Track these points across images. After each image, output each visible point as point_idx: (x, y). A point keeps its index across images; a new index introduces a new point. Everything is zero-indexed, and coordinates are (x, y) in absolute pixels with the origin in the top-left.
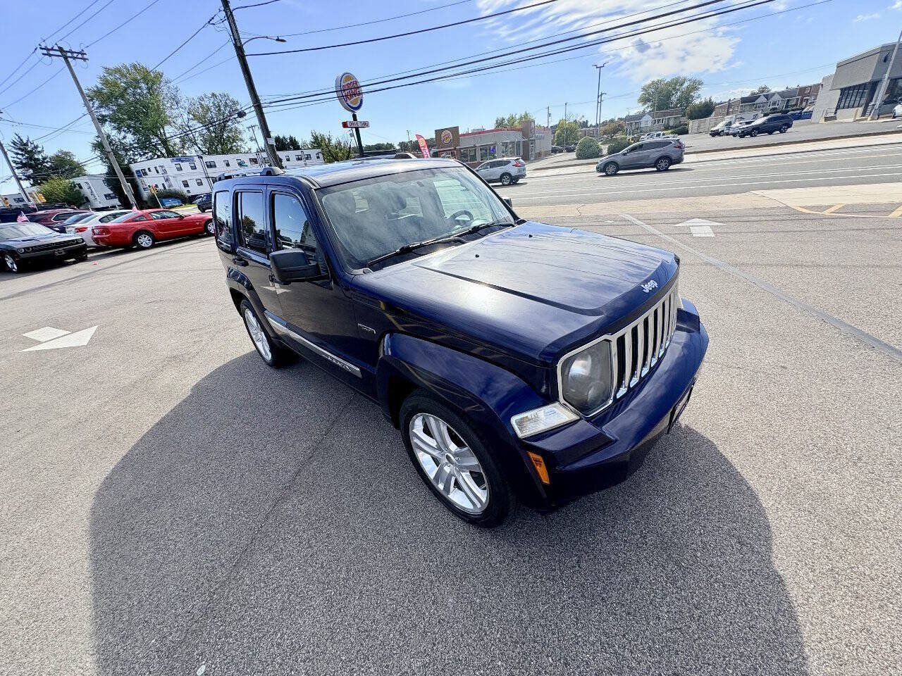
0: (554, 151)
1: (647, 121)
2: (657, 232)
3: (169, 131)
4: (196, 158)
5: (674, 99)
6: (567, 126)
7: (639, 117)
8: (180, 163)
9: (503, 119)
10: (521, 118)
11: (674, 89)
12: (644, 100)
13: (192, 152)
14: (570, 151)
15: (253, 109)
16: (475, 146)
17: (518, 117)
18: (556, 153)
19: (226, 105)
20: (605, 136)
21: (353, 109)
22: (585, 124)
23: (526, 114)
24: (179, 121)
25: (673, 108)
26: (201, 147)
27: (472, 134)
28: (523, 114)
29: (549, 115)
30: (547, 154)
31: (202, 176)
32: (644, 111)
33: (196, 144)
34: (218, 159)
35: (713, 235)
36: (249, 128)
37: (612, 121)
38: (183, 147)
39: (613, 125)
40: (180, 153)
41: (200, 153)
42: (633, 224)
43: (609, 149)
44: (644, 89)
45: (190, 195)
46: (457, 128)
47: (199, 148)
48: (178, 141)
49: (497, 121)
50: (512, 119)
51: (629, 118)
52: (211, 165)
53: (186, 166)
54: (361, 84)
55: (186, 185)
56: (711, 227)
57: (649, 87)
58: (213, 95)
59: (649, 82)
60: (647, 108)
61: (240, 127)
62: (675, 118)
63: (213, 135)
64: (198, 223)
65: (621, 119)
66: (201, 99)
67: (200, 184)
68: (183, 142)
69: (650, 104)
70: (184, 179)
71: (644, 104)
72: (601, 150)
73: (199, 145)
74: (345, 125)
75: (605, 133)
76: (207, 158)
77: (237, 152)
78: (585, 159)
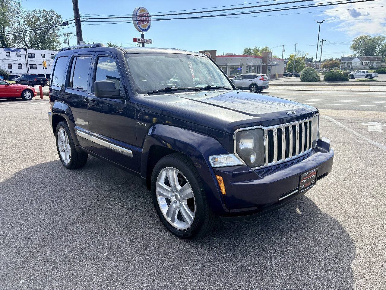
0: (286, 75)
1: (356, 62)
2: (344, 126)
3: (7, 30)
4: (22, 50)
5: (377, 50)
6: (296, 59)
7: (351, 58)
8: (10, 52)
9: (250, 49)
10: (263, 50)
11: (377, 43)
12: (355, 48)
13: (20, 45)
14: (297, 76)
15: (74, 21)
16: (226, 65)
17: (260, 49)
18: (287, 76)
19: (52, 18)
20: (325, 69)
21: (143, 31)
22: (311, 60)
23: (266, 48)
24: (17, 25)
25: (376, 56)
26: (27, 43)
27: (225, 56)
28: (264, 47)
29: (284, 51)
30: (280, 76)
31: (23, 63)
32: (355, 55)
33: (25, 41)
34: (38, 53)
35: (382, 131)
36: (65, 34)
37: (331, 60)
38: (15, 42)
39: (330, 62)
40: (12, 45)
41: (26, 47)
42: (329, 121)
43: (325, 77)
44: (354, 41)
45: (11, 74)
46: (215, 52)
47: (26, 43)
48: (12, 36)
49: (245, 50)
50: (256, 50)
51: (343, 59)
52: (32, 56)
53: (13, 54)
54: (151, 15)
55: (10, 67)
56: (382, 127)
57: (359, 39)
58: (44, 11)
59: (358, 36)
60: (357, 53)
61: (59, 33)
62: (377, 63)
63: (38, 36)
64: (18, 91)
65: (337, 59)
66: (35, 12)
67: (21, 68)
68: (15, 38)
69: (358, 51)
70: (9, 63)
71: (354, 51)
72: (318, 77)
73: (26, 42)
74: (135, 40)
75: (325, 67)
76: (30, 51)
77: (53, 49)
78: (307, 82)
